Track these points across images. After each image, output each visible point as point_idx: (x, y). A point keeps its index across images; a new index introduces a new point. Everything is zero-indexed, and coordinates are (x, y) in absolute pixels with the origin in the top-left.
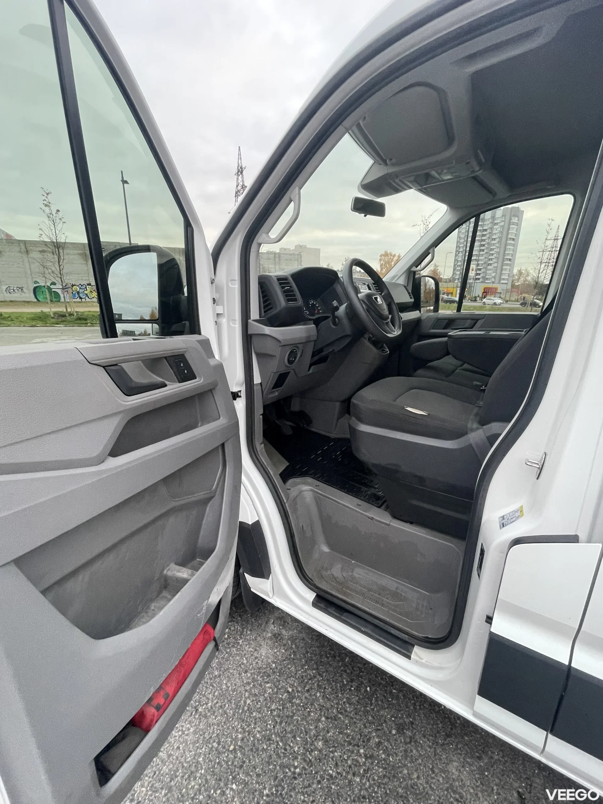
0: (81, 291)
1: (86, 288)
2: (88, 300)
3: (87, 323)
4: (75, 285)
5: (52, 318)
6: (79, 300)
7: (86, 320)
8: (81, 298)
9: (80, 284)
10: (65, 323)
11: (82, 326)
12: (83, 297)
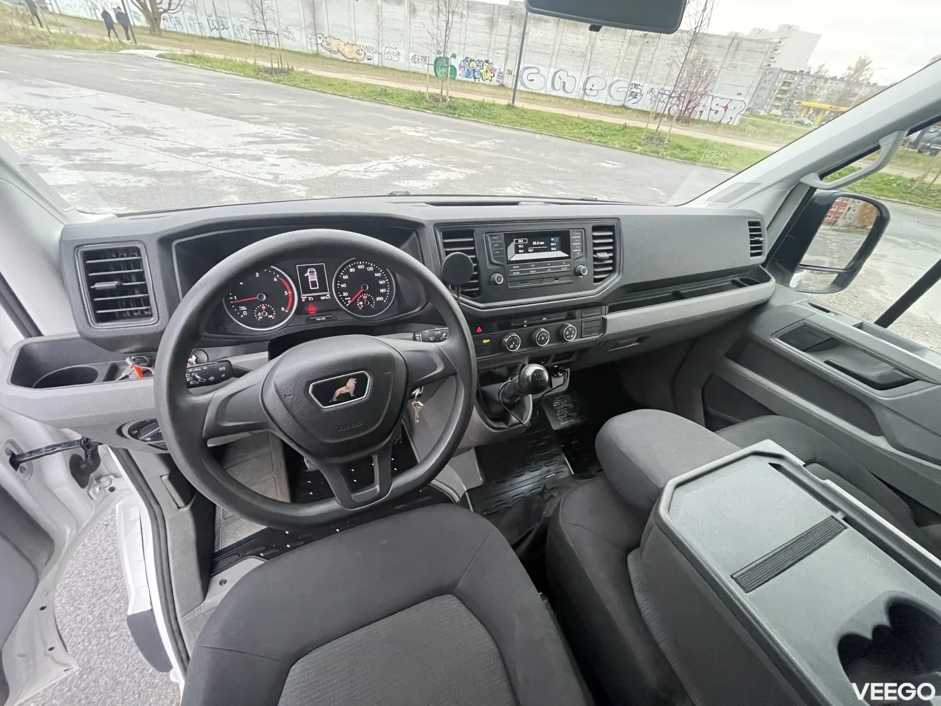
0: (478, 68)
1: (483, 65)
2: (481, 81)
3: (454, 114)
4: (473, 61)
5: (427, 101)
6: (472, 80)
7: (455, 109)
8: (475, 78)
9: (478, 60)
10: (435, 109)
11: (448, 116)
12: (478, 77)
